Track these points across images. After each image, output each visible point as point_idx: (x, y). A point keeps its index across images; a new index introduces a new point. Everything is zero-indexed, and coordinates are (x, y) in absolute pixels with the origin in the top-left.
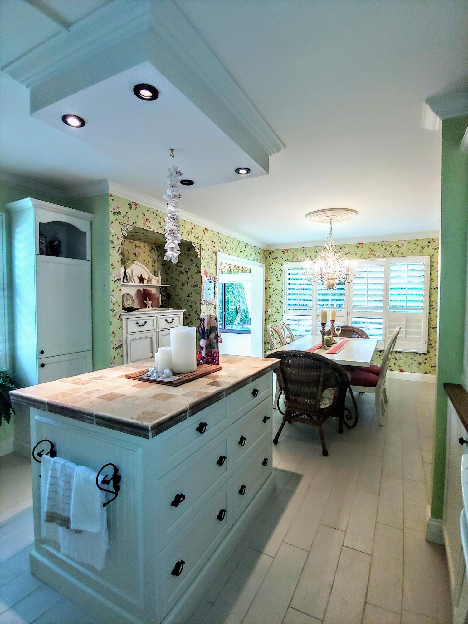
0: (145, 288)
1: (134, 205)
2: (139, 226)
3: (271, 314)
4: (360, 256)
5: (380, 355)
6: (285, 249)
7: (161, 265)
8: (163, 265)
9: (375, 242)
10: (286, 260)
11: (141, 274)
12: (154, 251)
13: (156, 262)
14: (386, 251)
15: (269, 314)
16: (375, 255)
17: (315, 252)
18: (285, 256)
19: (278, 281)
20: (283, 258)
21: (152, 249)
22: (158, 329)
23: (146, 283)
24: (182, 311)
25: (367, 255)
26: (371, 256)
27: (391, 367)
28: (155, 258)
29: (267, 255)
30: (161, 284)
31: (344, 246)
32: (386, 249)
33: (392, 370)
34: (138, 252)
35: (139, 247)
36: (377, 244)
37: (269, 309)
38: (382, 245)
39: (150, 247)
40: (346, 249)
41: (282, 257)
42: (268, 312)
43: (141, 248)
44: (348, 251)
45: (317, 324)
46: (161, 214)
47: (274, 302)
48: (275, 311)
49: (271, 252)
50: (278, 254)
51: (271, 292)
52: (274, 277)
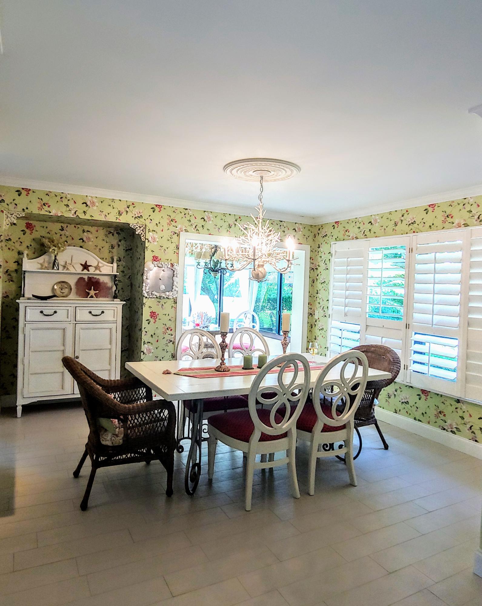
0: (90, 276)
1: (25, 191)
2: (32, 212)
3: (317, 318)
4: (430, 226)
5: (456, 408)
6: (336, 222)
7: (125, 250)
8: (126, 250)
9: (453, 200)
10: (336, 238)
11: (86, 261)
12: (113, 235)
13: (116, 247)
14: (471, 215)
15: (315, 318)
16: (453, 223)
17: (370, 223)
18: (336, 233)
19: (327, 270)
20: (332, 236)
21: (109, 234)
22: (75, 321)
23: (92, 270)
24: (121, 304)
25: (440, 225)
26: (447, 225)
27: (474, 434)
28: (115, 242)
29: (316, 233)
30: (117, 272)
31: (407, 211)
32: (470, 211)
33: (476, 441)
34: (87, 237)
35: (89, 231)
36: (455, 204)
37: (315, 311)
38: (464, 205)
39: (107, 231)
40: (410, 216)
41: (332, 234)
42: (314, 314)
43: (91, 233)
44: (413, 218)
45: (366, 339)
46: (68, 196)
47: (321, 301)
48: (322, 313)
49: (320, 228)
50: (328, 230)
51: (319, 286)
52: (322, 264)
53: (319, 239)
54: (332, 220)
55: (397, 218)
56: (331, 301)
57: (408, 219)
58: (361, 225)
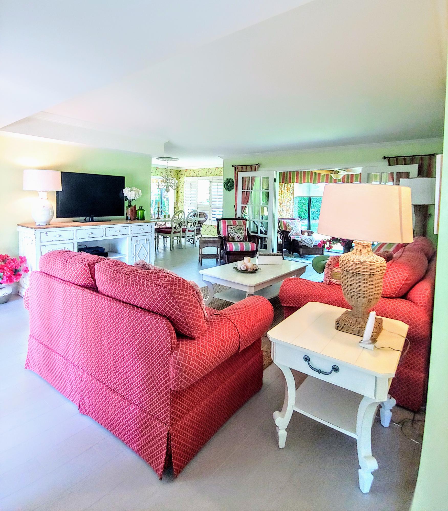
10: (186, 176)
17: (198, 171)
18: (186, 174)
19: (182, 188)
29: (178, 173)
31: (210, 168)
44: (212, 171)
47: (181, 200)
48: (181, 204)
49: (180, 171)
50: (183, 172)
51: (179, 193)
52: (181, 185)
53: (180, 175)
54: (185, 169)
55: (207, 170)
56: (184, 200)
57: (210, 171)
58: (195, 172)
